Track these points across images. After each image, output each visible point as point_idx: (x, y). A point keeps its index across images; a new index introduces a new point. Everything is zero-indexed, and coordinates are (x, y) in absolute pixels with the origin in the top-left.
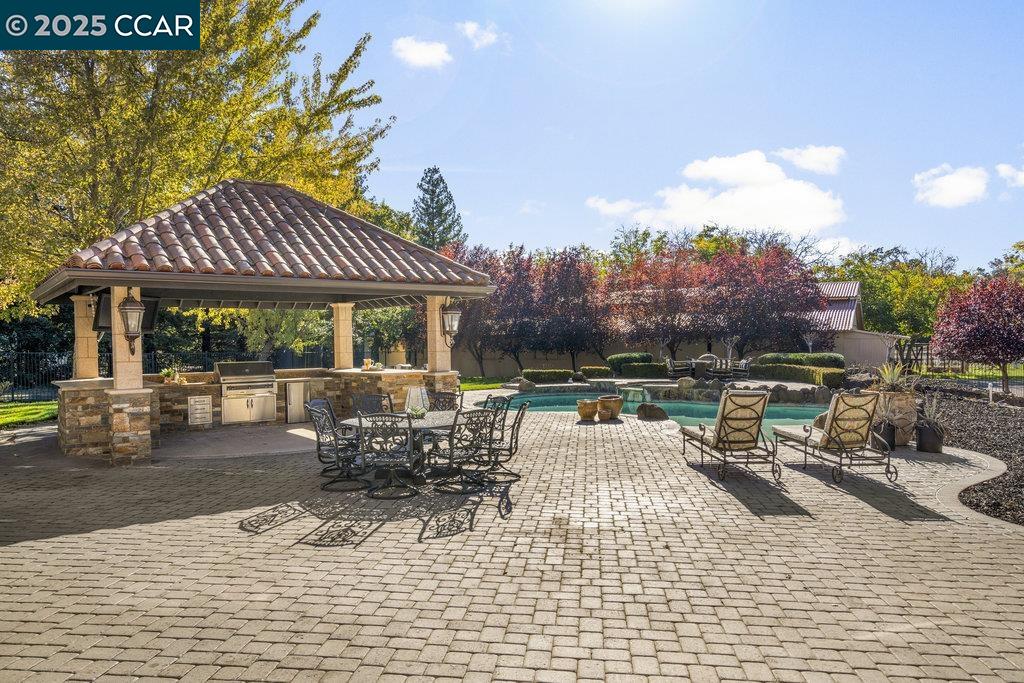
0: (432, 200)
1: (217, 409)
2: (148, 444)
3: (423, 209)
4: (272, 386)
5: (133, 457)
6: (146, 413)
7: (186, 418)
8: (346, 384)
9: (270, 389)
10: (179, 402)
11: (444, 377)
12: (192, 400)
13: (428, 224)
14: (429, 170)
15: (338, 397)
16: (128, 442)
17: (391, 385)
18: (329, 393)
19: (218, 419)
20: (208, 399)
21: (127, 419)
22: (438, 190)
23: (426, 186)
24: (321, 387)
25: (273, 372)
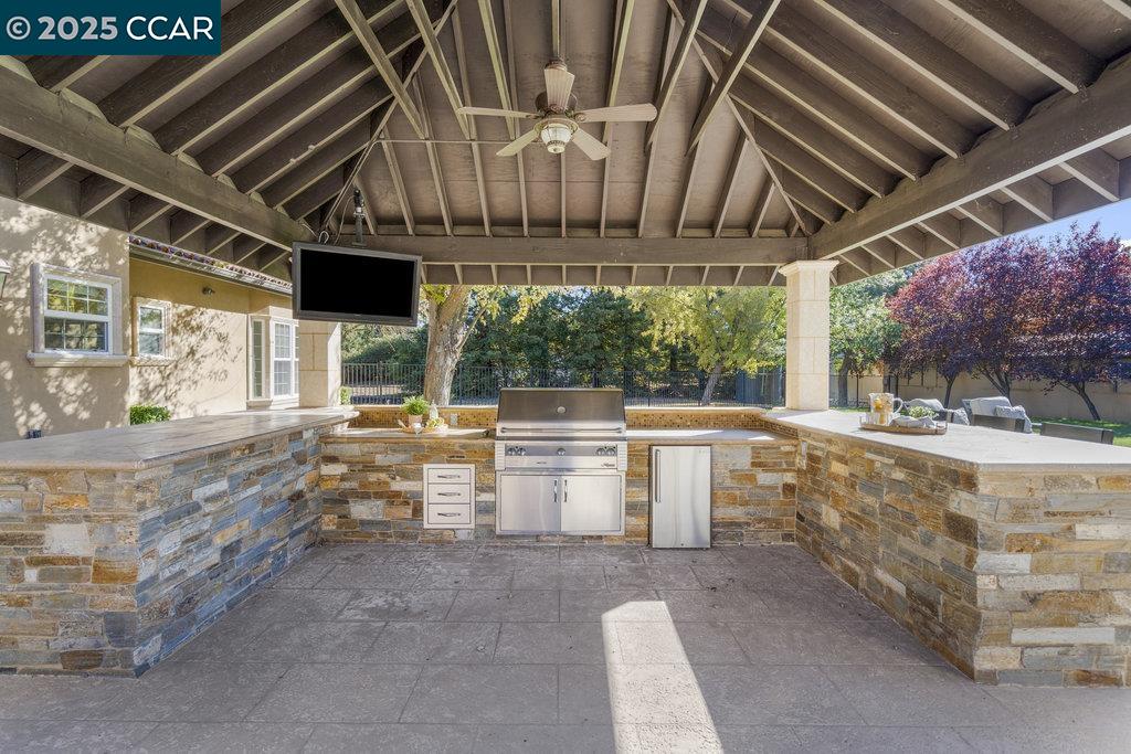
1: (486, 497)
4: (613, 450)
7: (418, 511)
8: (812, 458)
9: (610, 460)
10: (405, 477)
12: (431, 471)
15: (789, 488)
18: (764, 478)
19: (486, 519)
20: (466, 473)
24: (744, 461)
25: (623, 416)
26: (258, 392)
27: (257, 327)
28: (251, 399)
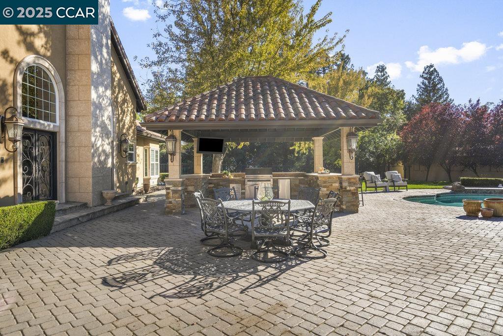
0: (429, 83)
1: (243, 191)
2: (180, 205)
3: (423, 88)
4: (270, 181)
5: (174, 211)
6: (179, 190)
8: (310, 181)
10: (226, 187)
11: (349, 179)
12: (232, 186)
13: (426, 96)
14: (428, 66)
16: (171, 203)
17: (325, 182)
19: (244, 196)
20: (239, 186)
21: (171, 193)
22: (433, 77)
23: (425, 76)
24: (297, 182)
25: (272, 174)
26: (146, 175)
27: (146, 150)
28: (145, 177)
